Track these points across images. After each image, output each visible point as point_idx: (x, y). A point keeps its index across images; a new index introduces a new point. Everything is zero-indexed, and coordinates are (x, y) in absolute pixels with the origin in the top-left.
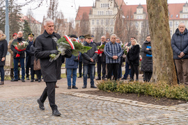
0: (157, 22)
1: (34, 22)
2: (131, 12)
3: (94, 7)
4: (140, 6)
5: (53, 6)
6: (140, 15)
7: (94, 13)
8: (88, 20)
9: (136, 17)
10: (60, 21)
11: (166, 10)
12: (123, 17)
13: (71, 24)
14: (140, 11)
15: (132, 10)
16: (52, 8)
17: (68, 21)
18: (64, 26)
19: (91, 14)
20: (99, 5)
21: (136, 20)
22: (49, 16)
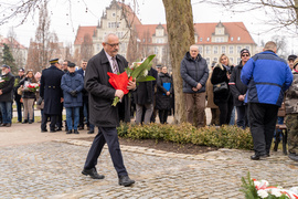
0: (179, 46)
1: (18, 46)
2: (148, 34)
3: (98, 27)
4: (159, 26)
5: (44, 25)
6: (161, 38)
7: (99, 35)
8: (92, 44)
9: (155, 41)
10: (54, 46)
11: (192, 29)
12: (139, 40)
13: (68, 49)
14: (160, 32)
15: (149, 32)
16: (43, 27)
17: (65, 46)
18: (59, 52)
19: (95, 35)
20: (105, 23)
21: (156, 45)
22: (37, 37)
